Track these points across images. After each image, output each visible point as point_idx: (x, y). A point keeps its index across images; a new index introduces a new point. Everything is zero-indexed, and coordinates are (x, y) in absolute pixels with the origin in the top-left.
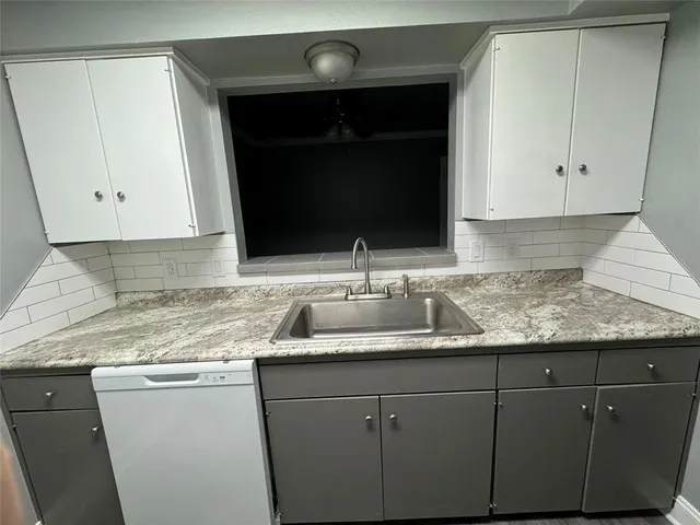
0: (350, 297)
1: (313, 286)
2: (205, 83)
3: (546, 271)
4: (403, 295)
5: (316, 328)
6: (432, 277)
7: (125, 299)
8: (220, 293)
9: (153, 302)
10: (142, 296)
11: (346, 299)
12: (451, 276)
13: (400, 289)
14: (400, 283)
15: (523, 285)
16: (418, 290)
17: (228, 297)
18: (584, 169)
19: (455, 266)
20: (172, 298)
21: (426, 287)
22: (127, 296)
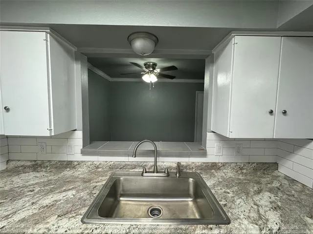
0: (145, 174)
1: (124, 164)
2: (74, 49)
3: (258, 164)
4: (176, 175)
5: (122, 193)
6: (193, 163)
7: (12, 165)
8: (69, 165)
9: (29, 167)
10: (22, 163)
11: (142, 175)
12: (204, 163)
13: (174, 169)
14: (175, 165)
15: (245, 171)
16: (185, 170)
17: (74, 167)
18: (285, 113)
19: (206, 157)
20: (40, 166)
21: (190, 169)
22: (14, 163)
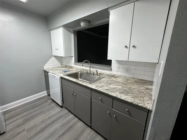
3: (138, 79)
6: (105, 73)
12: (110, 74)
15: (129, 81)
19: (111, 71)
22: (62, 65)
